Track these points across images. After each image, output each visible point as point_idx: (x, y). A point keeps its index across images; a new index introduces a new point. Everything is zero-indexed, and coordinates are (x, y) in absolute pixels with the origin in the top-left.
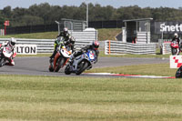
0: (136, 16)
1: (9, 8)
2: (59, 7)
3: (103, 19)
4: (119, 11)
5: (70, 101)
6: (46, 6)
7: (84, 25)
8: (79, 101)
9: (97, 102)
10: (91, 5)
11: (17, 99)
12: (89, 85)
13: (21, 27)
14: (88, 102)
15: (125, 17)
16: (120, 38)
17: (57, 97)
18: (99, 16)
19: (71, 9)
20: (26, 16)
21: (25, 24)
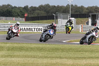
0: (96, 11)
1: (27, 6)
2: (55, 6)
3: (78, 13)
4: (87, 9)
5: (61, 58)
6: (48, 6)
7: (69, 16)
8: (66, 58)
9: (75, 58)
10: (72, 5)
11: (31, 57)
12: (71, 49)
13: (34, 17)
14: (70, 58)
15: (90, 12)
16: (87, 23)
17: (54, 55)
18: (77, 11)
19: (62, 7)
20: (37, 11)
21: (36, 15)
